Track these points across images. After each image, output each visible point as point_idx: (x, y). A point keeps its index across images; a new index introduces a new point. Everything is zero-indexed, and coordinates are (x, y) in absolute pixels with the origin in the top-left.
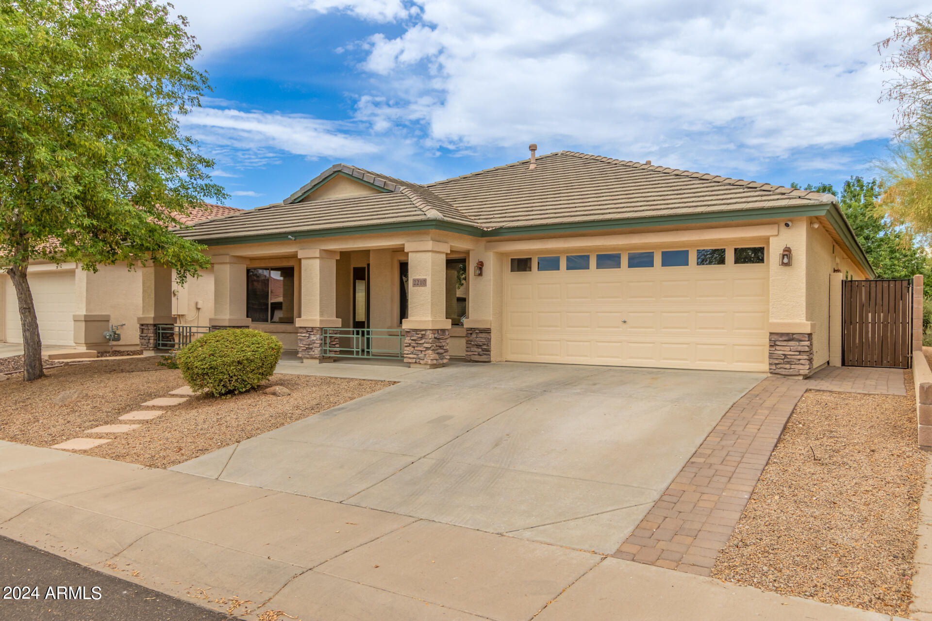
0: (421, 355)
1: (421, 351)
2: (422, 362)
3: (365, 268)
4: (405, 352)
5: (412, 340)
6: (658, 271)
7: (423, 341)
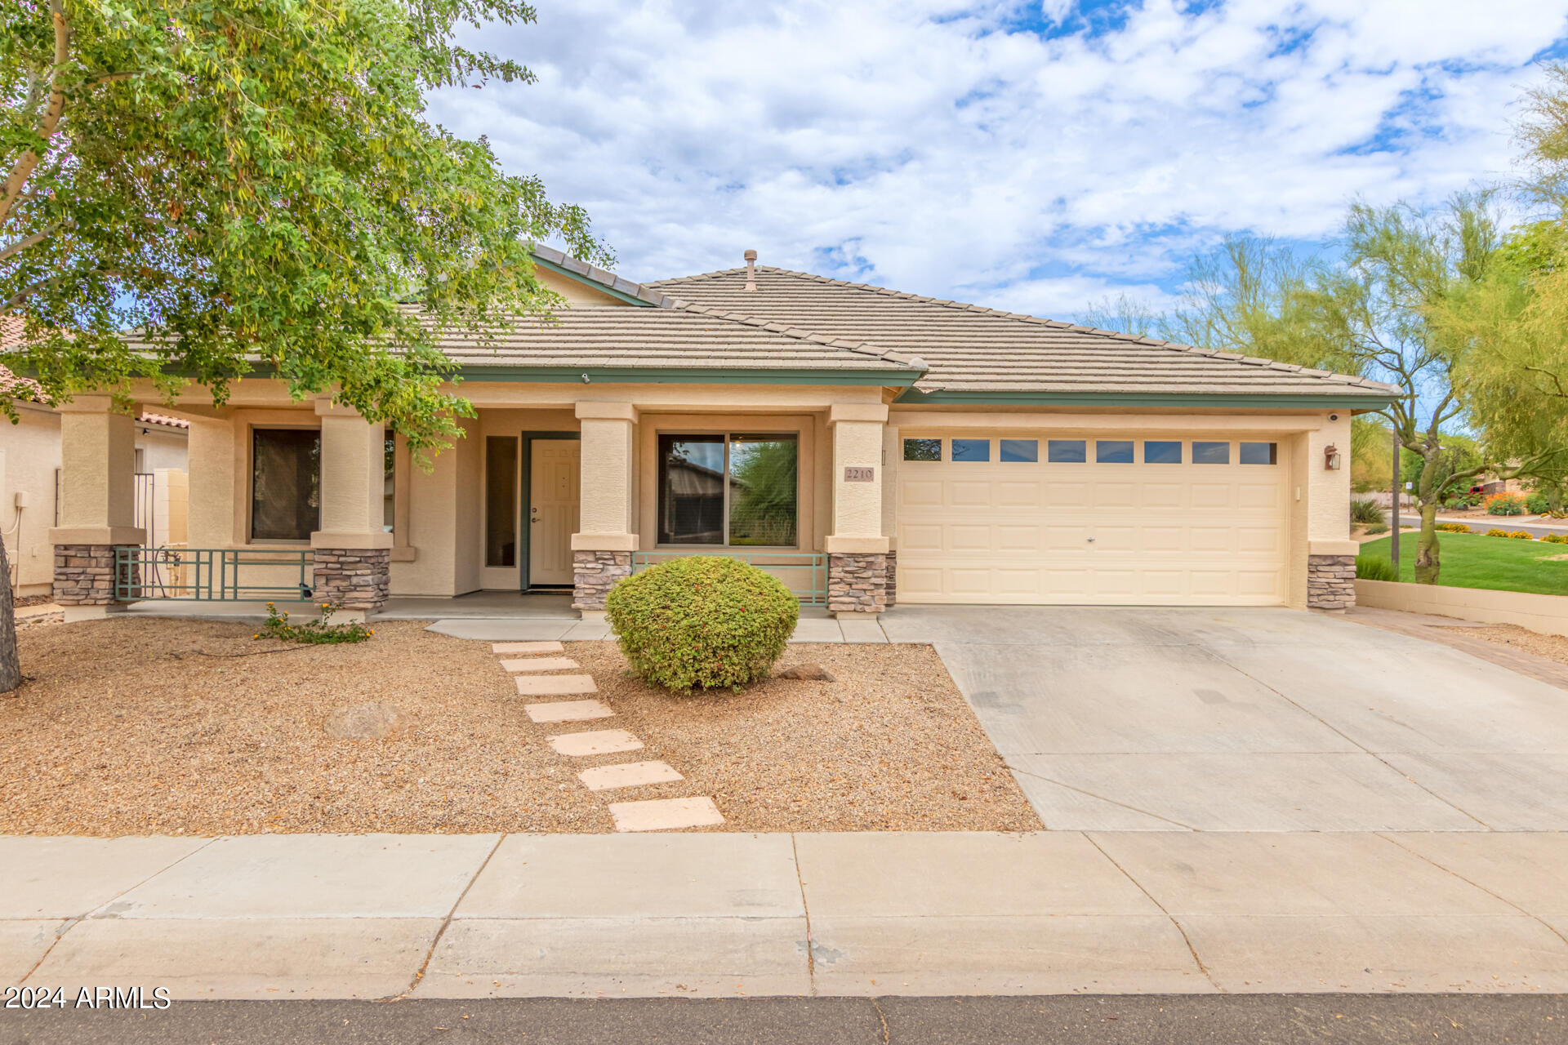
0: (865, 598)
1: (865, 590)
2: (867, 609)
3: (515, 439)
4: (832, 593)
5: (847, 572)
6: (1139, 470)
7: (869, 573)
